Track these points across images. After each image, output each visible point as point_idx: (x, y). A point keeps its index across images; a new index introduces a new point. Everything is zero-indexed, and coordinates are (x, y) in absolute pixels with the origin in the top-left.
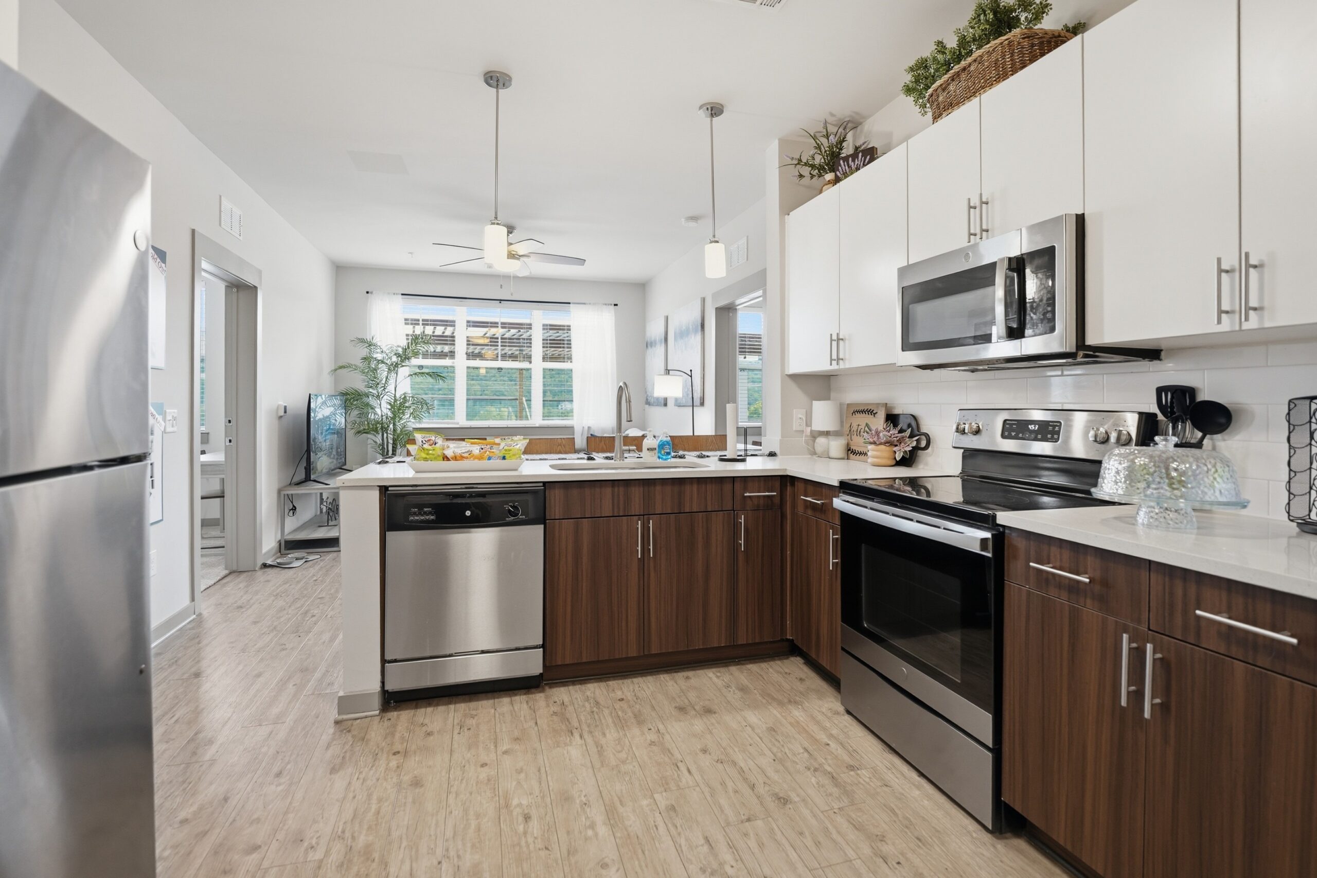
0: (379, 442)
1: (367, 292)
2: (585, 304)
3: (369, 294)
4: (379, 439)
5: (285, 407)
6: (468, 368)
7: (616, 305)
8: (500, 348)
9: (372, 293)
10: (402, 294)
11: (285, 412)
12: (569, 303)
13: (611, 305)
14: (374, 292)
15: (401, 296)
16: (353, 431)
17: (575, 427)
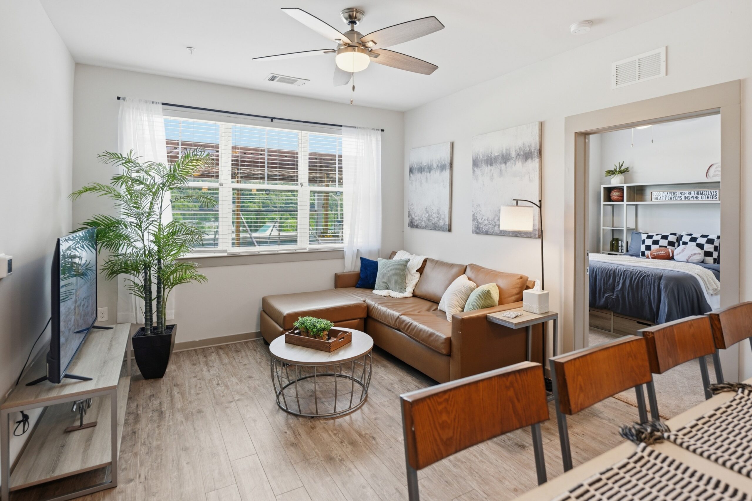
0: (140, 284)
1: (119, 98)
2: (355, 127)
3: (121, 101)
4: (140, 280)
5: (10, 262)
6: (234, 190)
7: (382, 130)
8: (266, 169)
9: (124, 99)
10: (163, 104)
11: (10, 270)
12: (341, 126)
13: (378, 130)
14: (127, 99)
15: (161, 106)
16: (106, 272)
17: (345, 250)
